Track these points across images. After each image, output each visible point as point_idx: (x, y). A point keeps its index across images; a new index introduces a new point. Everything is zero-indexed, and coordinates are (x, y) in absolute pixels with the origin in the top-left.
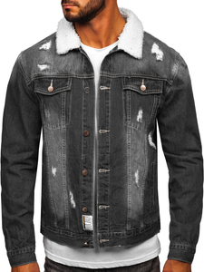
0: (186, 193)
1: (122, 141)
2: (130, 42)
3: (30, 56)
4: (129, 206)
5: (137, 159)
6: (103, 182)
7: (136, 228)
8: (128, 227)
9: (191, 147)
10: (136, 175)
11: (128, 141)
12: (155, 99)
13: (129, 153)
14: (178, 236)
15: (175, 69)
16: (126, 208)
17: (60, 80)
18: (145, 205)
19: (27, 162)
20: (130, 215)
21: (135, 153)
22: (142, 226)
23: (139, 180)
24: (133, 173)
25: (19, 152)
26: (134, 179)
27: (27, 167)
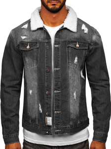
0: (101, 104)
1: (67, 74)
2: (70, 24)
3: (17, 31)
4: (71, 111)
5: (75, 85)
6: (57, 98)
7: (75, 124)
8: (71, 123)
9: (104, 78)
10: (75, 94)
11: (70, 75)
12: (84, 52)
13: (71, 81)
14: (98, 128)
15: (94, 38)
16: (70, 112)
17: (33, 43)
18: (80, 111)
19: (15, 86)
20: (72, 116)
21: (74, 82)
22: (79, 122)
23: (76, 97)
24: (73, 93)
25: (11, 81)
26: (74, 97)
27: (16, 89)
